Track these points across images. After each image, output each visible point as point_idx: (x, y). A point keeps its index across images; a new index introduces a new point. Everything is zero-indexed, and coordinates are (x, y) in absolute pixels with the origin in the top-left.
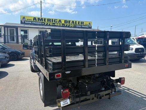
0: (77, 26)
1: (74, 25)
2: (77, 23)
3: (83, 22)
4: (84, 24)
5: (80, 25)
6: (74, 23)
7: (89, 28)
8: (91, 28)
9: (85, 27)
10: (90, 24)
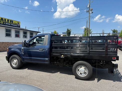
0: (6, 23)
1: (3, 22)
2: (7, 21)
3: (13, 21)
4: (13, 23)
5: (10, 23)
6: (3, 20)
7: (18, 27)
8: (20, 27)
9: (14, 25)
10: (18, 23)
